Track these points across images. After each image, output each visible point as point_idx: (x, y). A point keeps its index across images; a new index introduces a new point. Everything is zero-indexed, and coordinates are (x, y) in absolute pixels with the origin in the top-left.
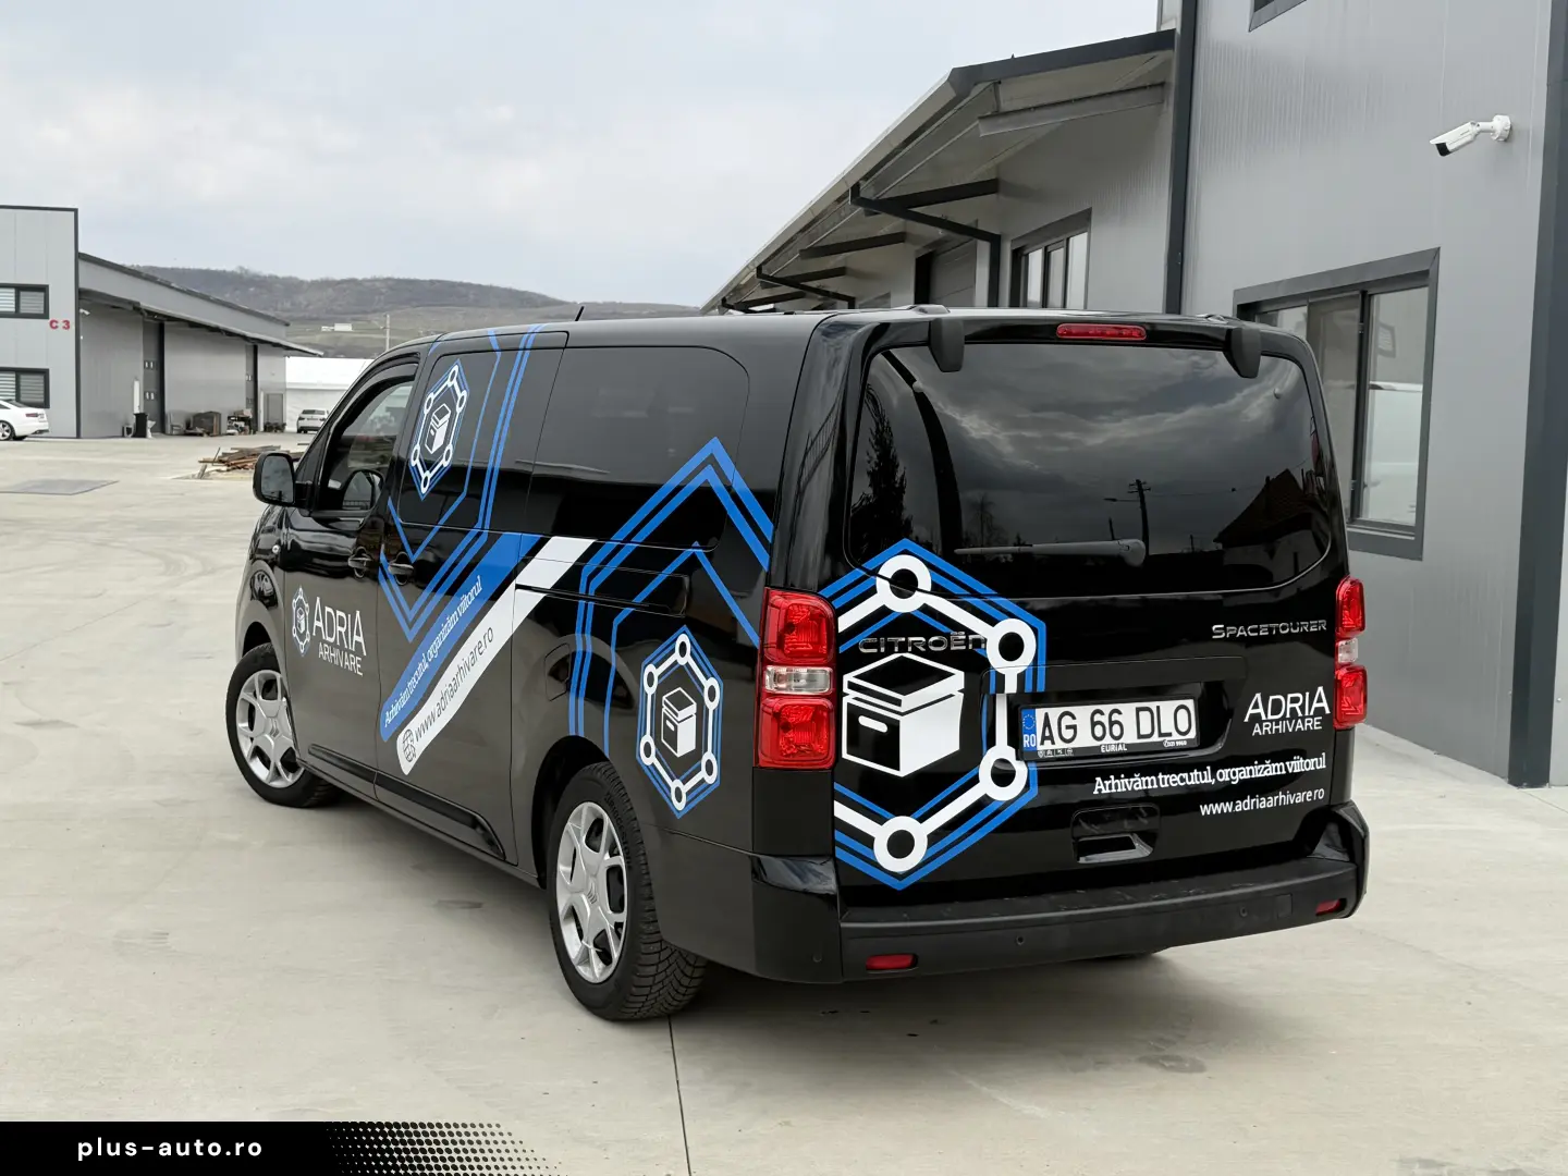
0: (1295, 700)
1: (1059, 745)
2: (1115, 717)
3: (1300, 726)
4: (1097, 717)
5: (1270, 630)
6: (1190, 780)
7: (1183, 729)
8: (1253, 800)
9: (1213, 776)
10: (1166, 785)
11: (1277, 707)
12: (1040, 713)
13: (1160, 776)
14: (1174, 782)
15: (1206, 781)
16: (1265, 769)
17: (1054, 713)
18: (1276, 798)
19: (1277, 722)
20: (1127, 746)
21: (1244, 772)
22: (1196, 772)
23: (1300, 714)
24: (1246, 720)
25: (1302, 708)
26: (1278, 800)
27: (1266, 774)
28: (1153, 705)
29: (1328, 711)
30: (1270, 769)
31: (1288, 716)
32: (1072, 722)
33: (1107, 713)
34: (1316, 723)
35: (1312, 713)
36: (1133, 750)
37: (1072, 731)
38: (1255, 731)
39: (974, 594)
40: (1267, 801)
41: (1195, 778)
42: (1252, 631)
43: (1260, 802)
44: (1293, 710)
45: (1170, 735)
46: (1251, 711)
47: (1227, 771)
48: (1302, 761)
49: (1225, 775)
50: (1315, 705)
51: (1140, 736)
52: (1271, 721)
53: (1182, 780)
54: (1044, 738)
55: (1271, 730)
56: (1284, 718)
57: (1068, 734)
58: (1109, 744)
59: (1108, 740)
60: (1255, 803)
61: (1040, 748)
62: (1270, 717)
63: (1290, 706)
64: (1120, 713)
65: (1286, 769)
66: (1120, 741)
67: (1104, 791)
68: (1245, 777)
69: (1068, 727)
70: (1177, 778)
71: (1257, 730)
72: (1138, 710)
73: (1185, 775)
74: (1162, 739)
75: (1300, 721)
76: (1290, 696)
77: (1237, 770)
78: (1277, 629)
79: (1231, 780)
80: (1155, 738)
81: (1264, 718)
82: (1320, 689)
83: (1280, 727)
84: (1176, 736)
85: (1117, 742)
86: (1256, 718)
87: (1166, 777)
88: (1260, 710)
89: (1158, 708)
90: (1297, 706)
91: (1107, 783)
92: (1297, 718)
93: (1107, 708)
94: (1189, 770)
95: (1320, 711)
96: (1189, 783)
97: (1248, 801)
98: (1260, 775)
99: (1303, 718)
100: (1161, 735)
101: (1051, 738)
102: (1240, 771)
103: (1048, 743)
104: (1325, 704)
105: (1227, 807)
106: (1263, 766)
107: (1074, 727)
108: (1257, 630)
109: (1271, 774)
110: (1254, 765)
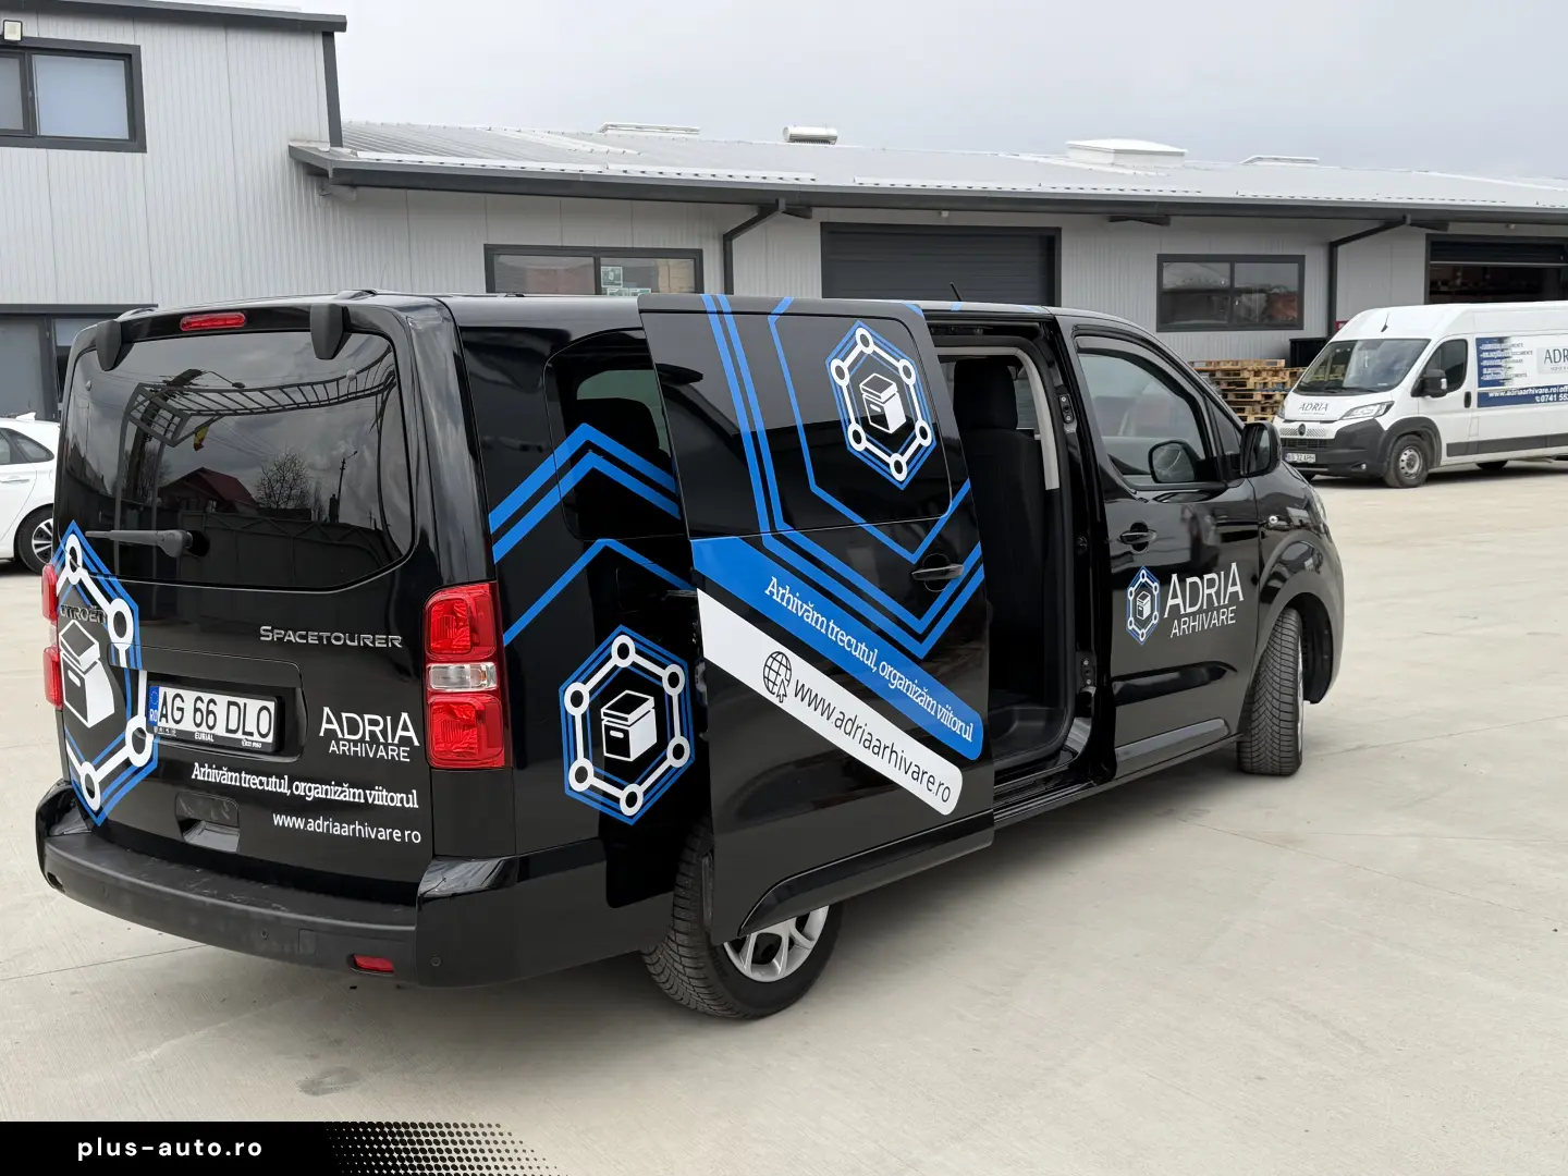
0: (375, 723)
1: (171, 724)
2: (212, 707)
3: (381, 753)
4: (199, 704)
5: (320, 638)
6: (268, 785)
7: (264, 732)
8: (326, 823)
9: (290, 787)
10: (247, 785)
11: (353, 728)
12: (162, 690)
13: (243, 775)
14: (254, 784)
15: (282, 790)
16: (342, 792)
17: (171, 692)
18: (352, 827)
19: (355, 743)
20: (215, 736)
21: (320, 790)
22: (274, 779)
23: (382, 740)
24: (322, 734)
25: (384, 732)
26: (354, 829)
27: (342, 797)
28: (241, 701)
29: (416, 743)
30: (347, 794)
31: (367, 739)
32: (181, 705)
33: (206, 701)
34: (402, 754)
35: (396, 741)
36: (219, 743)
37: (180, 713)
38: (331, 748)
39: (101, 573)
40: (342, 827)
41: (273, 785)
42: (301, 637)
43: (334, 826)
44: (372, 734)
45: (251, 734)
46: (325, 726)
47: (303, 784)
48: (385, 793)
49: (301, 788)
50: (400, 733)
51: (228, 731)
52: (349, 741)
53: (261, 783)
54: (163, 716)
55: (349, 750)
56: (362, 740)
57: (177, 715)
58: (203, 734)
59: (204, 728)
60: (328, 826)
61: (159, 724)
62: (347, 736)
63: (368, 728)
64: (215, 704)
65: (366, 798)
66: (212, 732)
67: (199, 778)
68: (320, 796)
69: (179, 709)
70: (257, 781)
71: (333, 748)
72: (230, 703)
73: (264, 779)
74: (244, 737)
75: (381, 747)
76: (367, 717)
77: (313, 786)
78: (328, 638)
79: (306, 795)
80: (239, 735)
81: (340, 736)
82: (405, 716)
83: (359, 749)
84: (256, 737)
85: (209, 731)
86: (331, 734)
87: (248, 777)
88: (335, 726)
89: (245, 704)
90: (377, 729)
91: (203, 770)
92: (379, 744)
93: (206, 697)
94: (269, 776)
95: (405, 741)
96: (266, 788)
97: (321, 822)
98: (337, 798)
99: (386, 745)
100: (244, 733)
101: (166, 716)
102: (315, 788)
103: (164, 719)
104: (411, 733)
105: (299, 823)
106: (340, 789)
107: (181, 709)
108: (305, 637)
109: (347, 799)
110: (330, 785)
